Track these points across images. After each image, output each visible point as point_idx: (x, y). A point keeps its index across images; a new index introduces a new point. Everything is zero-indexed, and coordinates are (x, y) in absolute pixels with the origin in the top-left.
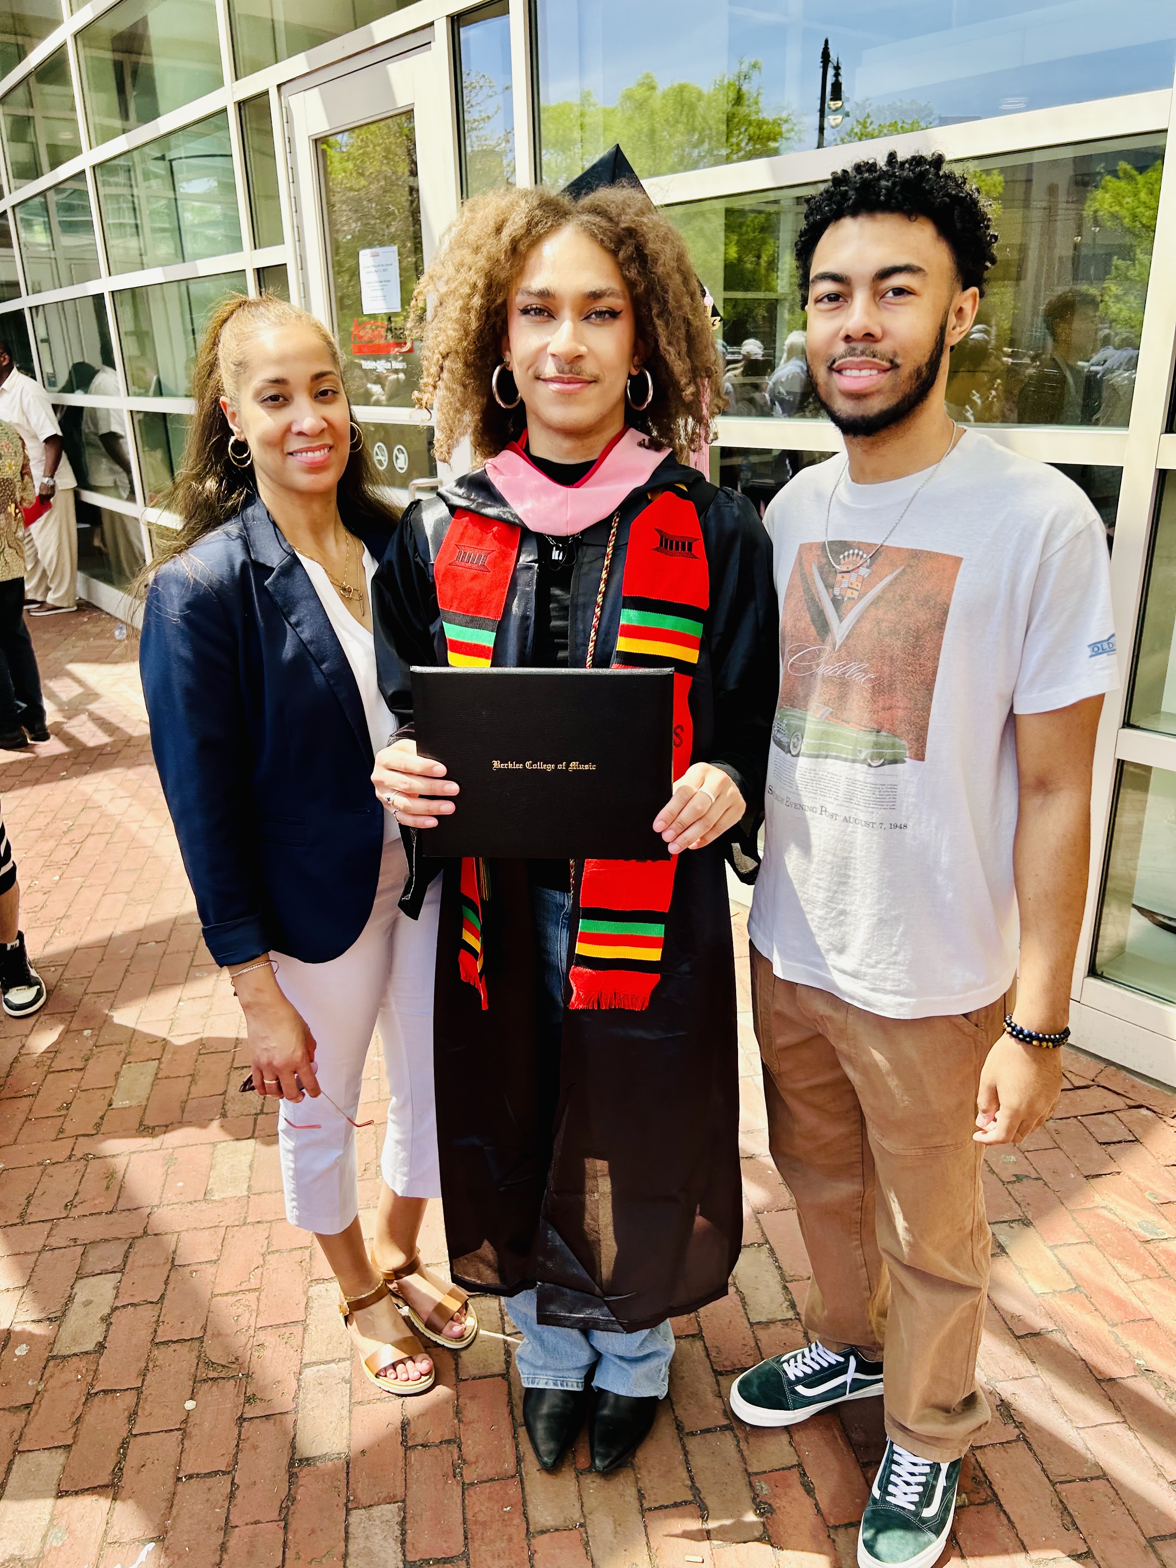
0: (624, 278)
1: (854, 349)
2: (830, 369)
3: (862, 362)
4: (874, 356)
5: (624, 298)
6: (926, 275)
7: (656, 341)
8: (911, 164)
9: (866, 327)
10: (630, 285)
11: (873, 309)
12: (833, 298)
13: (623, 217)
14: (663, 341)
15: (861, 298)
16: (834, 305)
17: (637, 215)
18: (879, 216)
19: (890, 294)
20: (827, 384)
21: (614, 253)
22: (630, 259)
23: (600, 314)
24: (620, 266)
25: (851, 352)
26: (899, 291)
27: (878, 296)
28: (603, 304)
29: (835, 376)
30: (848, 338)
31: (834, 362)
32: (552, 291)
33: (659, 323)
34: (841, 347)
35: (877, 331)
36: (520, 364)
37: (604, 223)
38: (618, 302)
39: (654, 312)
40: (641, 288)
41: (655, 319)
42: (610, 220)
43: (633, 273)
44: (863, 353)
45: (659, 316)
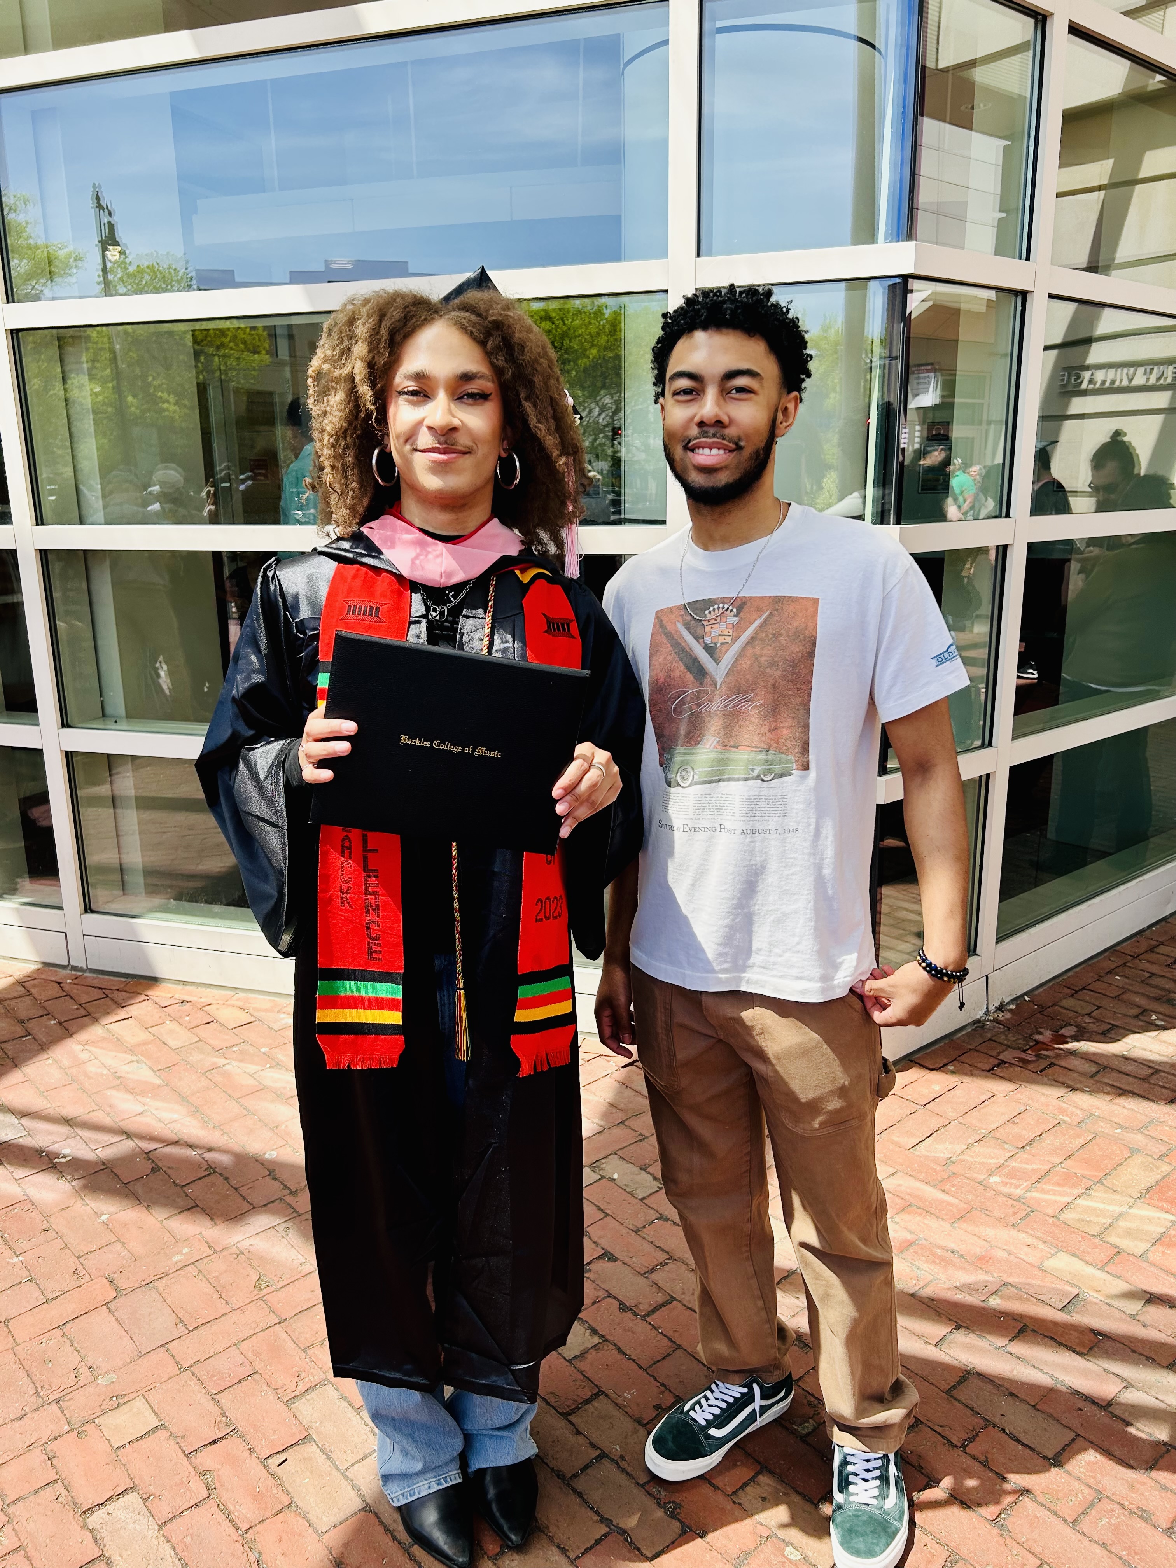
3: (713, 443)
4: (724, 439)
8: (747, 295)
12: (686, 392)
16: (688, 397)
18: (725, 331)
33: (528, 405)
35: (725, 419)
44: (714, 436)
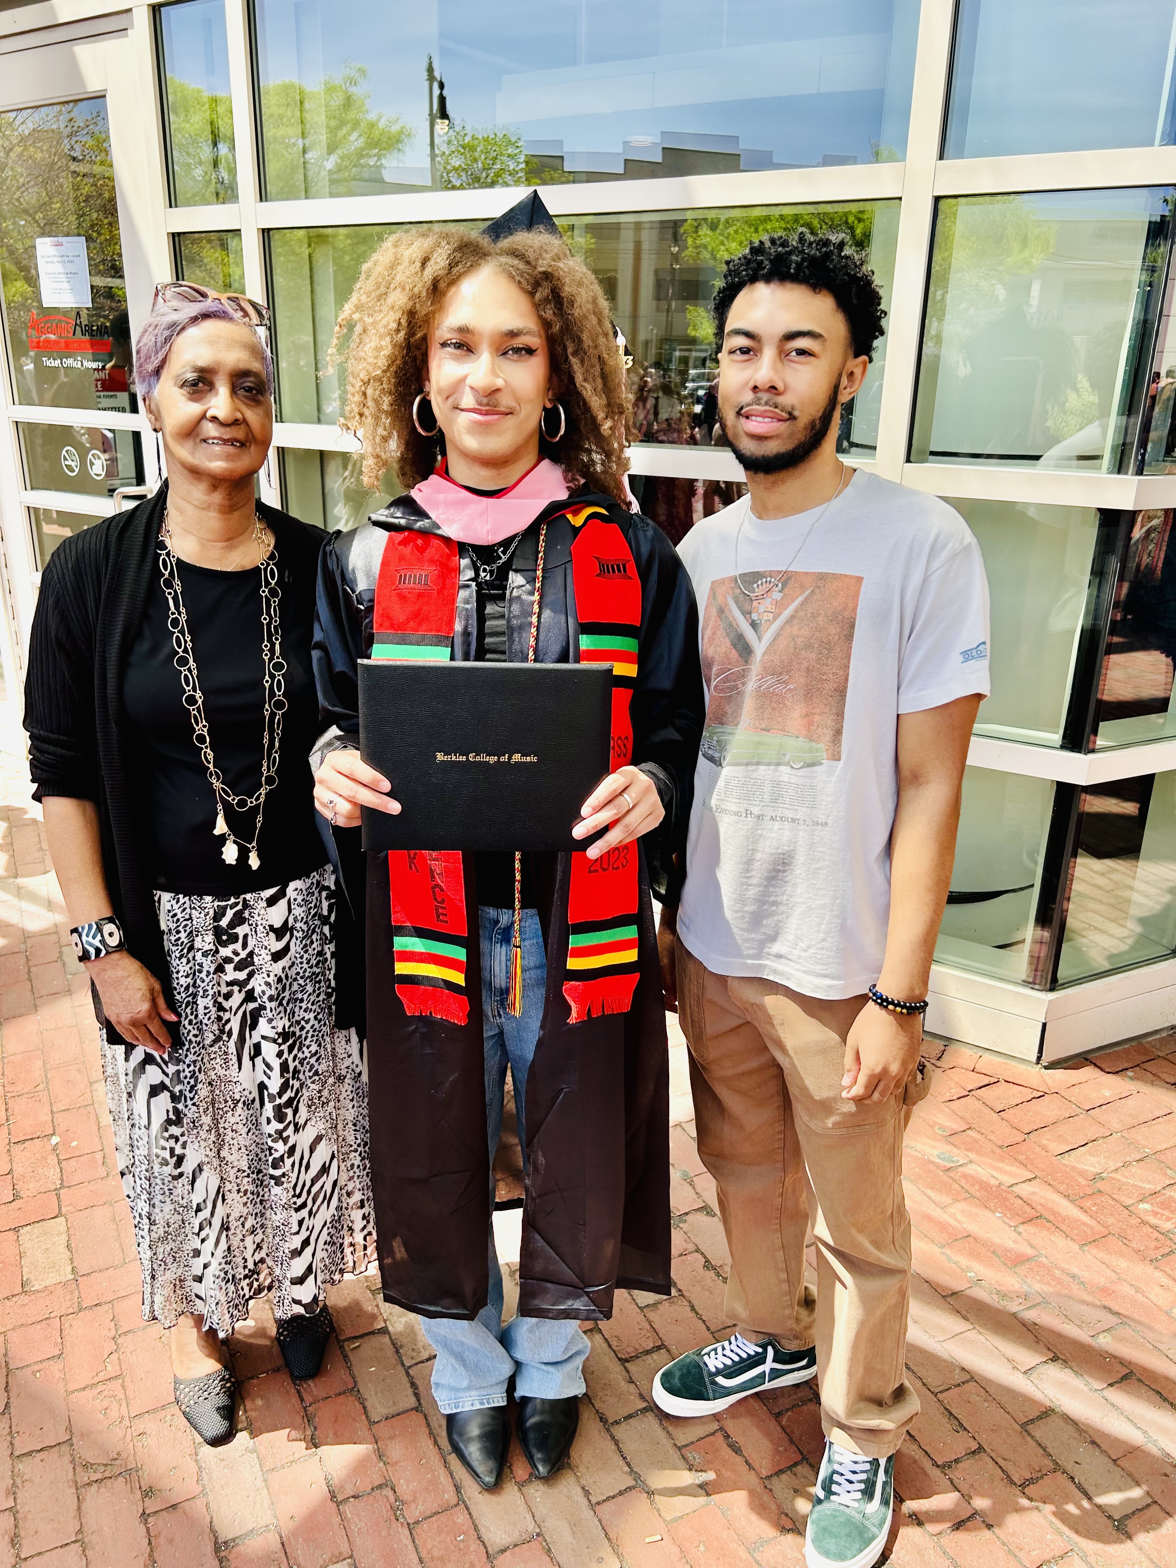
0: (540, 317)
1: (760, 399)
2: (739, 413)
3: (765, 411)
4: (777, 407)
5: (540, 338)
6: (825, 340)
7: (572, 380)
8: (818, 246)
9: (771, 381)
10: (546, 325)
11: (779, 365)
12: (743, 351)
13: (540, 261)
14: (579, 378)
15: (769, 354)
16: (745, 357)
17: (554, 260)
18: (789, 284)
19: (794, 353)
20: (734, 427)
21: (532, 294)
22: (546, 300)
23: (517, 350)
24: (537, 306)
25: (757, 401)
26: (801, 352)
27: (783, 354)
28: (520, 342)
29: (743, 420)
30: (755, 388)
31: (742, 408)
32: (471, 327)
33: (575, 362)
34: (749, 396)
35: (780, 385)
36: (440, 392)
37: (522, 266)
38: (534, 341)
39: (570, 350)
40: (556, 328)
41: (571, 357)
42: (528, 263)
43: (549, 314)
44: (767, 403)
45: (575, 354)
